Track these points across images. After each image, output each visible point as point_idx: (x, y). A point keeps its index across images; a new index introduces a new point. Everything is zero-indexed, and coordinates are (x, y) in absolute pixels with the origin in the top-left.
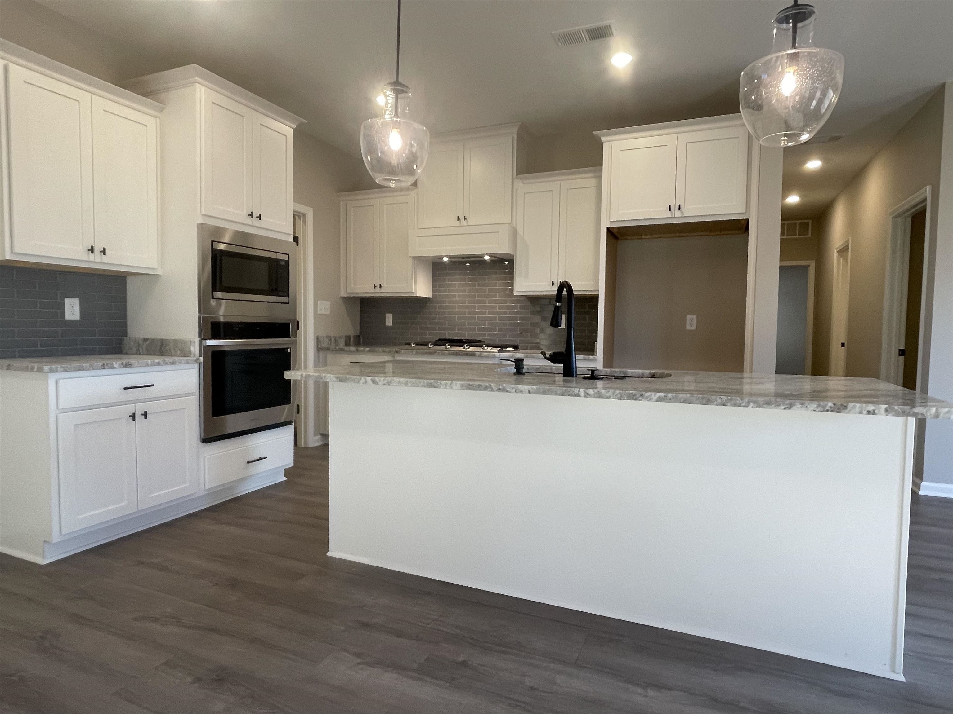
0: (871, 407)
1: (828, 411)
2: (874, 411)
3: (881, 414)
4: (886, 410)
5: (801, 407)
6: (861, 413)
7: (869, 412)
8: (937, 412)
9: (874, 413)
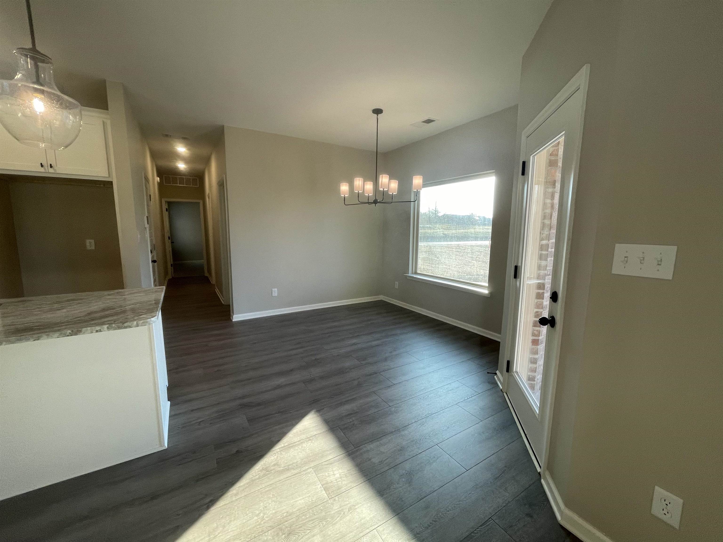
0: (98, 328)
1: (68, 336)
2: (100, 330)
3: (105, 331)
4: (108, 328)
5: (48, 337)
6: (92, 332)
7: (97, 331)
8: (137, 324)
9: (100, 331)
